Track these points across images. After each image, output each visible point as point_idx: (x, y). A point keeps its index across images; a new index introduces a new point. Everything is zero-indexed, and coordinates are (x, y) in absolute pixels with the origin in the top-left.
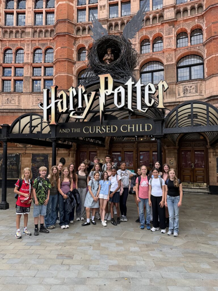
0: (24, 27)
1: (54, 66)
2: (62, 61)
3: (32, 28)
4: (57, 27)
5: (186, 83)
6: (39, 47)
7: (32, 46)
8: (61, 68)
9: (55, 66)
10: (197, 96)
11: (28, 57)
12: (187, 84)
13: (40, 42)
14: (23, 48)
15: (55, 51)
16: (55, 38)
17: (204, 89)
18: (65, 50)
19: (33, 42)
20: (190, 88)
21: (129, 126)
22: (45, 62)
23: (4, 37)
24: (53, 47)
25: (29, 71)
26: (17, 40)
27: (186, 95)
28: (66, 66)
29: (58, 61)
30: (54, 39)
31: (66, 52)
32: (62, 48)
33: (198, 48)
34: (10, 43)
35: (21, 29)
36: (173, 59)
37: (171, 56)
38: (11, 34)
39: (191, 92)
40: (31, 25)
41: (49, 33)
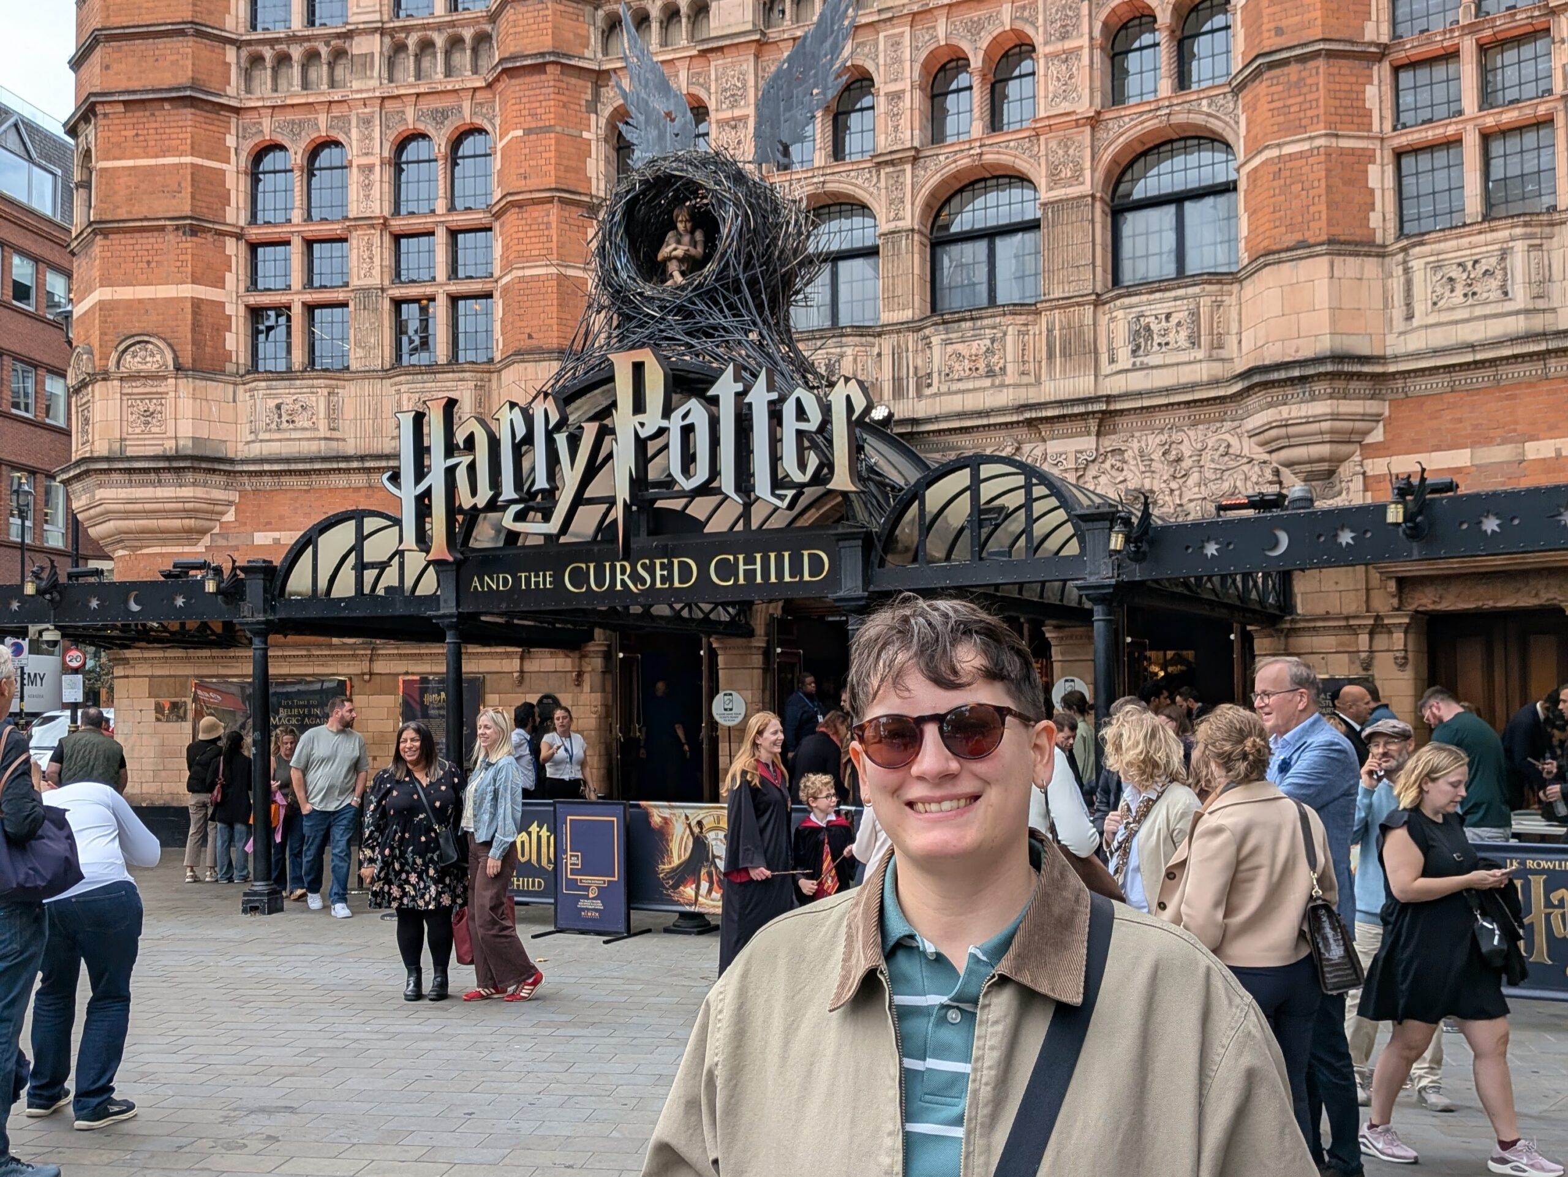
0: (344, 30)
1: (497, 226)
2: (535, 202)
3: (382, 35)
4: (502, 21)
5: (1144, 298)
6: (421, 127)
7: (388, 127)
8: (526, 241)
9: (502, 226)
10: (1197, 366)
11: (368, 186)
12: (1150, 303)
13: (425, 104)
14: (341, 138)
15: (500, 146)
16: (497, 79)
17: (1234, 329)
18: (547, 142)
19: (389, 105)
20: (1164, 324)
21: (741, 557)
22: (452, 208)
23: (248, 91)
24: (489, 128)
25: (377, 260)
26: (311, 100)
27: (1146, 360)
28: (554, 225)
29: (512, 204)
30: (489, 86)
31: (553, 154)
32: (528, 132)
33: (1210, 105)
34: (279, 117)
35: (327, 44)
36: (1082, 169)
37: (1071, 152)
38: (283, 70)
39: (1167, 344)
40: (377, 17)
41: (468, 52)
